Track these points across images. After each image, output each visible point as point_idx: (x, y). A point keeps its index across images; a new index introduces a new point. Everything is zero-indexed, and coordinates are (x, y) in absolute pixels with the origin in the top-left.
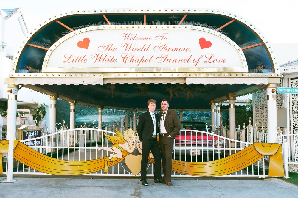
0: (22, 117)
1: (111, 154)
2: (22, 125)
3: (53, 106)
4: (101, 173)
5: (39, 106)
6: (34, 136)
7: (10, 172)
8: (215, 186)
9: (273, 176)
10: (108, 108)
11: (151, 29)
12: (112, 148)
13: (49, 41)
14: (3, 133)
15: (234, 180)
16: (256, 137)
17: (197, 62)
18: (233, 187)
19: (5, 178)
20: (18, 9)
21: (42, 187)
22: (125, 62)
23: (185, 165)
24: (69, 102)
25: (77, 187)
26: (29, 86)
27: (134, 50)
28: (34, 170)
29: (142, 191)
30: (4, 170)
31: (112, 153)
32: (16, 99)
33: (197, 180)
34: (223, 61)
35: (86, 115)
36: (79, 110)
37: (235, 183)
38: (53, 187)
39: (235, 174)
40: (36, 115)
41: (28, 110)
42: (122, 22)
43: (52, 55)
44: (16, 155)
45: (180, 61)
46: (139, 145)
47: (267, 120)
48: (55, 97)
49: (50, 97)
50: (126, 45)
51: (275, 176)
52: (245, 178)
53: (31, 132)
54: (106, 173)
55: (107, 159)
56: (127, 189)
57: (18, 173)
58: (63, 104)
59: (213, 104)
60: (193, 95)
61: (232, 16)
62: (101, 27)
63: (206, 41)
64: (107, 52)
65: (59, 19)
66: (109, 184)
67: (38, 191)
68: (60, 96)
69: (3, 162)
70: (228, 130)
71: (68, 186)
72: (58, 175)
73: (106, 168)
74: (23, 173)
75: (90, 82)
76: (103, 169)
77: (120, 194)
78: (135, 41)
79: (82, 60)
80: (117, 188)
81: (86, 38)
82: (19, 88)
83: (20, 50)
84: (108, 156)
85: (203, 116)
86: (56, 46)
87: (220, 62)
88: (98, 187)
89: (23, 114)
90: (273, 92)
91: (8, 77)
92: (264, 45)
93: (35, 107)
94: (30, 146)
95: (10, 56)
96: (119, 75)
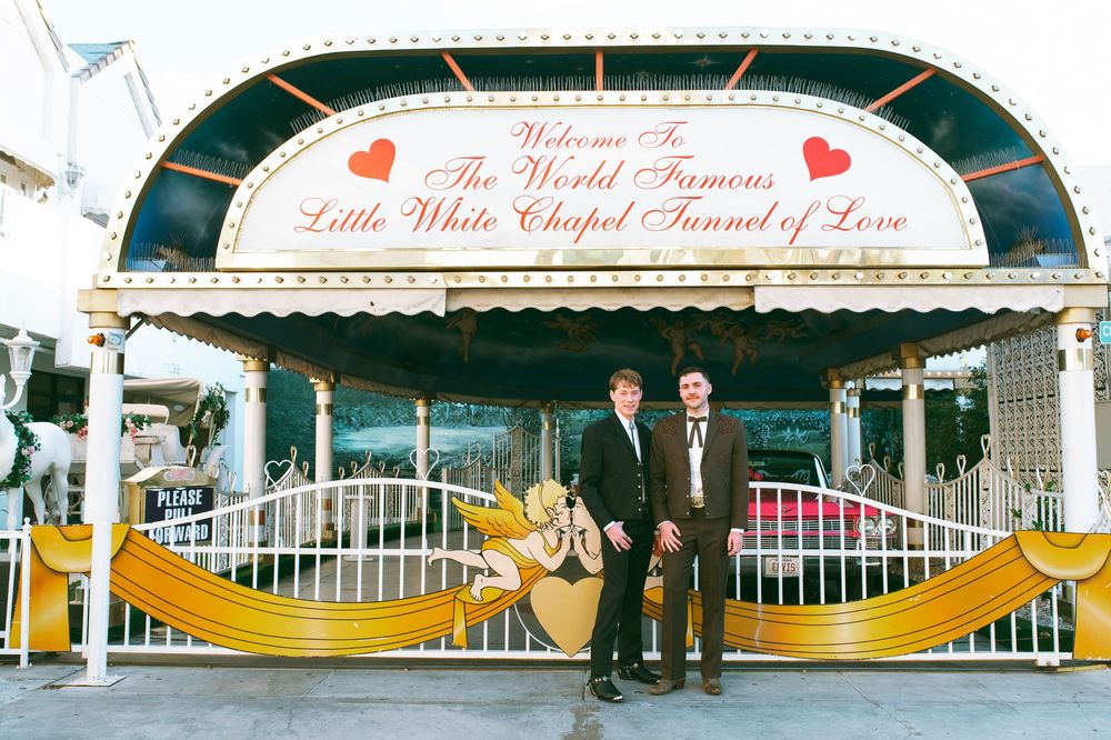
0: (140, 433)
1: (478, 577)
2: (139, 464)
3: (255, 395)
4: (439, 648)
5: (203, 393)
6: (187, 507)
7: (96, 645)
8: (876, 698)
9: (1089, 659)
10: (450, 400)
11: (622, 105)
12: (481, 554)
13: (243, 154)
14: (69, 495)
15: (943, 671)
16: (1010, 507)
17: (798, 230)
18: (947, 703)
19: (78, 668)
20: (128, 42)
21: (219, 706)
22: (526, 226)
23: (759, 615)
24: (312, 380)
25: (353, 703)
26: (168, 321)
27: (560, 184)
28: (189, 638)
29: (601, 722)
30: (76, 636)
31: (481, 571)
32: (121, 369)
33: (806, 675)
34: (896, 224)
35: (369, 426)
36: (344, 409)
37: (948, 686)
38: (263, 706)
39: (947, 651)
40: (189, 426)
41: (162, 410)
42: (517, 81)
43: (255, 202)
44: (120, 581)
45: (734, 226)
46: (584, 540)
47: (1057, 444)
48: (260, 360)
49: (244, 362)
50: (531, 166)
51: (1100, 659)
52: (985, 667)
53: (175, 493)
54: (460, 648)
55: (463, 596)
56: (545, 711)
57: (126, 648)
58: (288, 386)
59: (836, 383)
60: (755, 353)
61: (925, 56)
62: (436, 98)
63: (831, 148)
64: (458, 190)
65: (282, 71)
66: (474, 692)
67: (206, 722)
68: (280, 357)
69: (69, 606)
70: (896, 480)
71: (317, 699)
72: (277, 654)
73: (459, 630)
74: (147, 648)
75: (397, 306)
76: (449, 631)
77: (521, 732)
78: (563, 152)
79: (366, 220)
80: (504, 707)
81: (380, 140)
82: (132, 326)
83: (137, 188)
84: (468, 584)
85: (793, 429)
86: (271, 171)
87: (881, 227)
88: (433, 703)
89: (145, 424)
90: (1081, 339)
91: (89, 286)
92: (1044, 164)
93: (187, 398)
94: (172, 547)
95: (98, 213)
96: (505, 279)
